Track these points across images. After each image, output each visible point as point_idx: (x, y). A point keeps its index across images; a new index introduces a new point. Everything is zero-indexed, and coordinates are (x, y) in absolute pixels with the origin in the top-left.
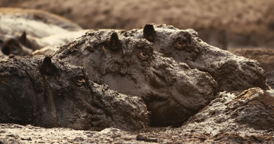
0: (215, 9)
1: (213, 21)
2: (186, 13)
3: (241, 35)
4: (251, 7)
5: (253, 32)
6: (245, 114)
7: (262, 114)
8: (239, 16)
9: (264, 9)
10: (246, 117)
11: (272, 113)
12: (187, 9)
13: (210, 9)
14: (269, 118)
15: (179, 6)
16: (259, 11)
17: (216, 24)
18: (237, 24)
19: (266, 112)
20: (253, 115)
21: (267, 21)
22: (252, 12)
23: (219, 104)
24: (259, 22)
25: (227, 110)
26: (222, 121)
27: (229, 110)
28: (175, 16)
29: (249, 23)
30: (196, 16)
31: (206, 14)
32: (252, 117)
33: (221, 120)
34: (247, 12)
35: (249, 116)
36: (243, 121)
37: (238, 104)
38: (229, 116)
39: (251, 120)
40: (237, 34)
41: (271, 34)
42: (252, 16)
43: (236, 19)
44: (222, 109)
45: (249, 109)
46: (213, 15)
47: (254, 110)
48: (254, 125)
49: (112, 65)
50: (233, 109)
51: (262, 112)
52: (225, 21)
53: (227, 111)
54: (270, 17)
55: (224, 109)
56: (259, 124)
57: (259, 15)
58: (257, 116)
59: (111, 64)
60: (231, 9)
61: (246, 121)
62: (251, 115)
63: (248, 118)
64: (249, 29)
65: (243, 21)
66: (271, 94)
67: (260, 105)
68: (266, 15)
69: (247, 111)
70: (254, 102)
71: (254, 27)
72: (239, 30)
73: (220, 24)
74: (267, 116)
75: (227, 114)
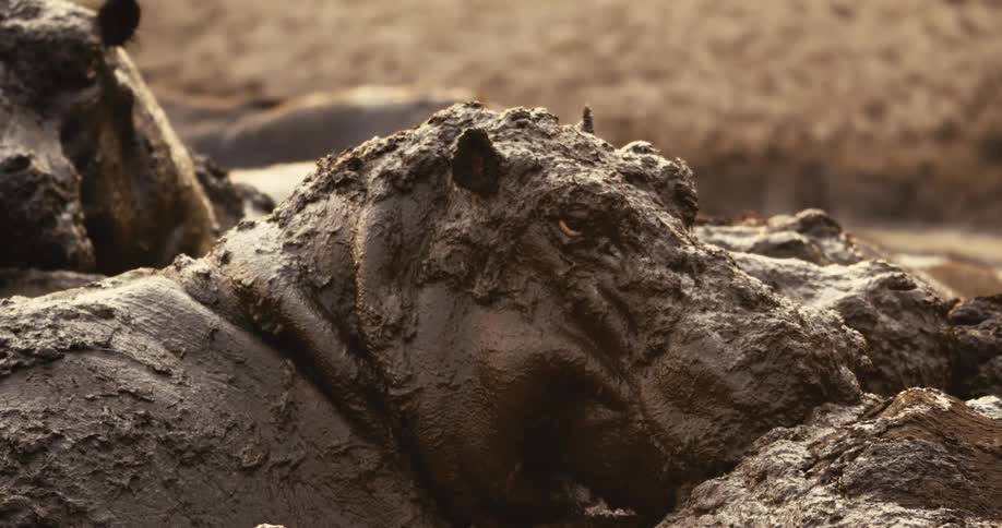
0: (787, 86)
1: (780, 129)
2: (678, 101)
3: (879, 179)
4: (915, 79)
5: (927, 170)
6: (869, 462)
7: (932, 465)
8: (875, 111)
9: (967, 84)
10: (869, 472)
11: (972, 467)
12: (685, 84)
13: (768, 86)
14: (958, 477)
15: (653, 75)
16: (946, 91)
17: (790, 141)
18: (867, 139)
19: (950, 460)
20: (898, 466)
21: (978, 128)
22: (920, 98)
23: (784, 447)
24: (946, 134)
25: (811, 462)
26: (787, 498)
27: (816, 463)
28: (640, 113)
29: (909, 137)
30: (716, 112)
31: (753, 102)
32: (894, 473)
33: (783, 496)
34: (904, 98)
35: (884, 469)
36: (860, 484)
37: (848, 441)
38: (814, 480)
39: (889, 482)
40: (866, 178)
41: (993, 177)
42: (921, 112)
43: (861, 124)
44: (792, 461)
45: (885, 448)
46: (778, 107)
47: (903, 451)
48: (899, 495)
49: (449, 247)
50: (831, 458)
51: (931, 458)
52: (822, 130)
53: (811, 467)
54: (989, 116)
55: (801, 460)
56: (918, 491)
57: (947, 108)
58: (912, 468)
59: (448, 244)
60: (843, 84)
61: (870, 484)
62: (890, 465)
63: (880, 474)
64: (911, 158)
65: (890, 127)
66: (983, 411)
67: (925, 438)
68: (974, 108)
69: (874, 454)
70: (906, 428)
71: (927, 152)
72: (873, 163)
73: (806, 139)
74: (950, 472)
75: (808, 476)
